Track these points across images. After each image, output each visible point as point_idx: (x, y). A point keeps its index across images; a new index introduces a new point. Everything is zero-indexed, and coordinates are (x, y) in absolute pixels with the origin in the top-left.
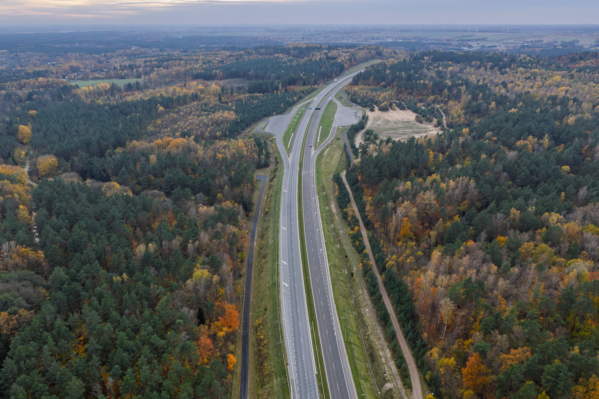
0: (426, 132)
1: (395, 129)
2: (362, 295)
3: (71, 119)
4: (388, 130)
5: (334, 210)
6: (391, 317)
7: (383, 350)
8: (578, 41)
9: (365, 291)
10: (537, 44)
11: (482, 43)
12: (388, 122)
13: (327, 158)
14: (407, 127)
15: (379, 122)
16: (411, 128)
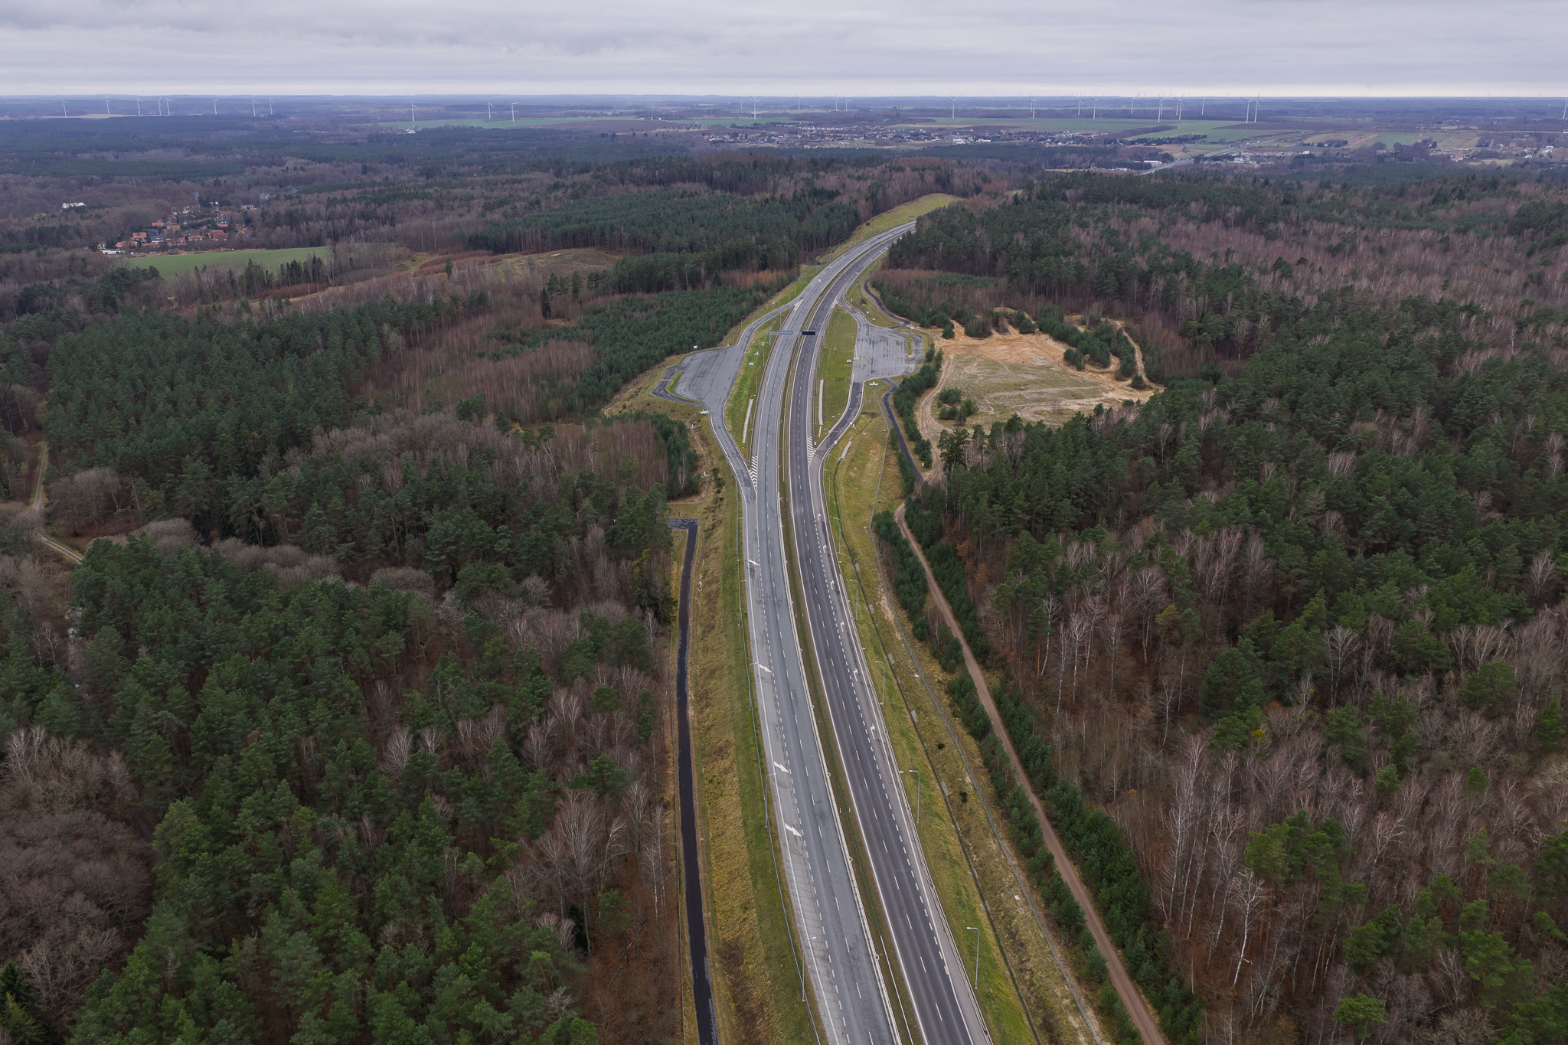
0: (1094, 394)
1: (1017, 387)
2: (998, 856)
3: (151, 366)
4: (998, 390)
5: (890, 615)
6: (1086, 917)
7: (1077, 1011)
8: (1435, 145)
9: (1005, 844)
10: (1334, 150)
11: (1196, 150)
12: (994, 365)
13: (849, 468)
14: (1044, 382)
15: (972, 369)
16: (1055, 383)
